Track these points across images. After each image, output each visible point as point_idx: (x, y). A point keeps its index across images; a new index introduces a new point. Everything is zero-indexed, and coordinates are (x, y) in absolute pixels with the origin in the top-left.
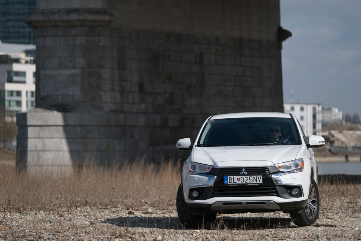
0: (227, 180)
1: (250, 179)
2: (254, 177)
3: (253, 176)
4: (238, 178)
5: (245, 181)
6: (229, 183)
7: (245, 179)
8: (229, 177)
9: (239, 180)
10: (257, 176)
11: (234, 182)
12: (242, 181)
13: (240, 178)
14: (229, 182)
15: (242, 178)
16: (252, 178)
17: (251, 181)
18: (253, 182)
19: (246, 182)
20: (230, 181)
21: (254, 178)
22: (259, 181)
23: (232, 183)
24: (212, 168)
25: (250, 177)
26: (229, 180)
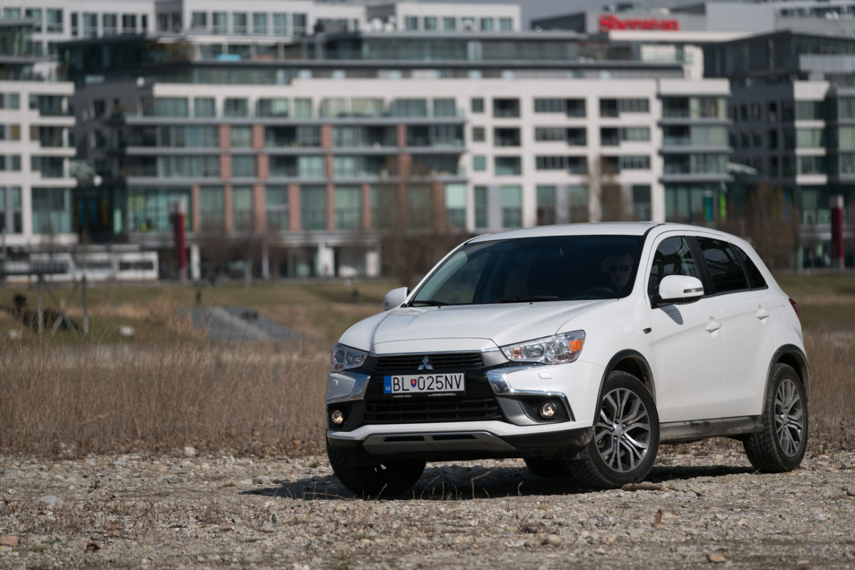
0: (390, 386)
1: (437, 382)
2: (446, 377)
3: (444, 375)
4: (412, 380)
5: (426, 387)
6: (393, 392)
7: (428, 382)
8: (394, 378)
9: (413, 385)
10: (453, 375)
11: (403, 390)
12: (421, 387)
13: (415, 380)
14: (395, 390)
15: (421, 380)
16: (443, 380)
17: (439, 385)
18: (443, 390)
19: (428, 389)
20: (397, 387)
21: (446, 379)
22: (458, 386)
23: (401, 391)
24: (368, 356)
25: (437, 377)
26: (395, 384)
